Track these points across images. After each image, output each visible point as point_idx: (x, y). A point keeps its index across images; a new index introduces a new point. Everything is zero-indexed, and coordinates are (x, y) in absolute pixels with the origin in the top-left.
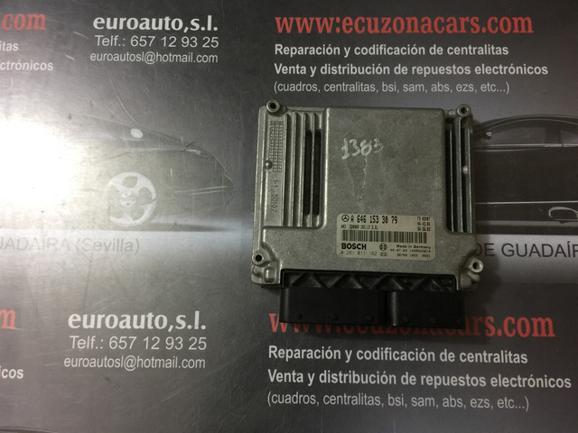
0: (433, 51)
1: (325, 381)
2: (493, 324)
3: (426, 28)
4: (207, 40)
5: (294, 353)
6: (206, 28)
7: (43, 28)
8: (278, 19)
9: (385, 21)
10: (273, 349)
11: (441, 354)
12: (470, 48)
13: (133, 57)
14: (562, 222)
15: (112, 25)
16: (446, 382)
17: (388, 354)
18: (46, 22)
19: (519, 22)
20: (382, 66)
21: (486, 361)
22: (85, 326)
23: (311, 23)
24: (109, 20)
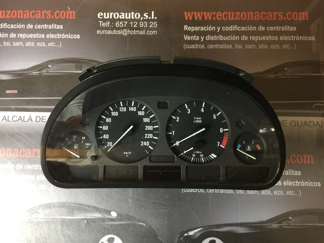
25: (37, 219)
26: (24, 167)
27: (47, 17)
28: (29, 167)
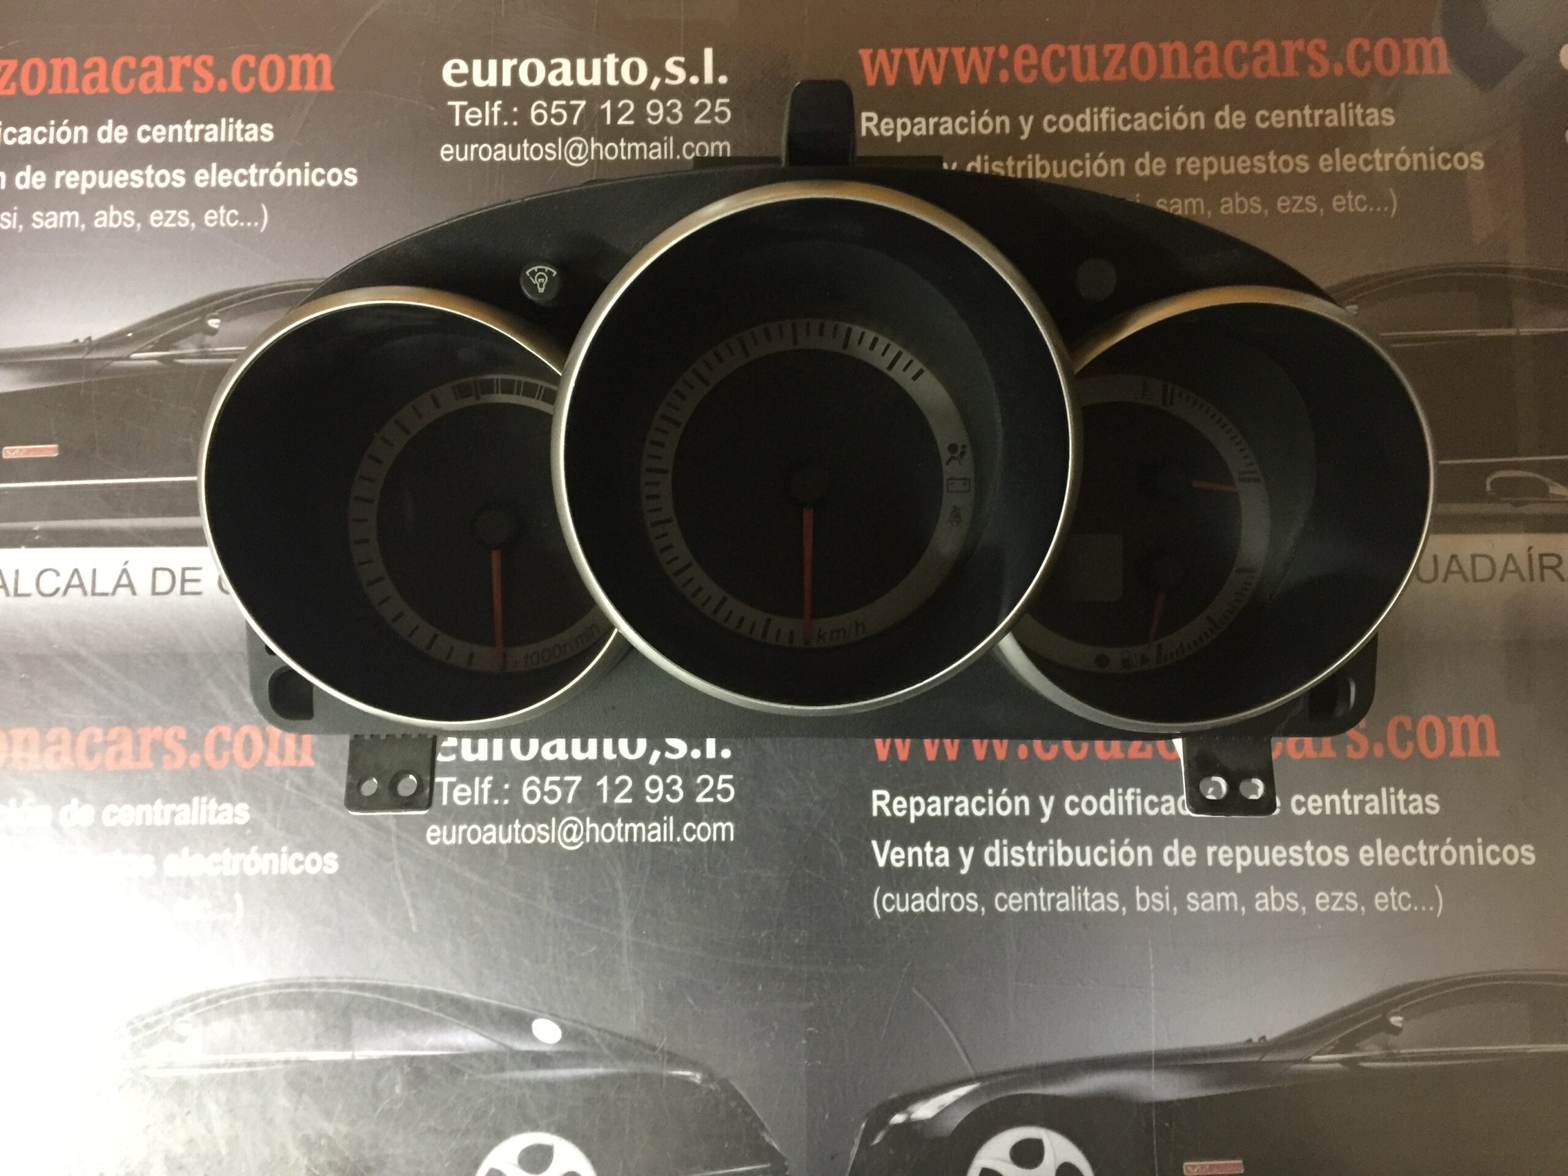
1: (997, 863)
3: (1206, 67)
4: (704, 106)
5: (927, 804)
6: (702, 77)
9: (1112, 52)
10: (881, 798)
14: (1517, 504)
16: (1262, 858)
17: (1134, 803)
21: (1348, 812)
23: (942, 62)
25: (169, 1066)
26: (98, 816)
27: (197, 88)
28: (128, 815)
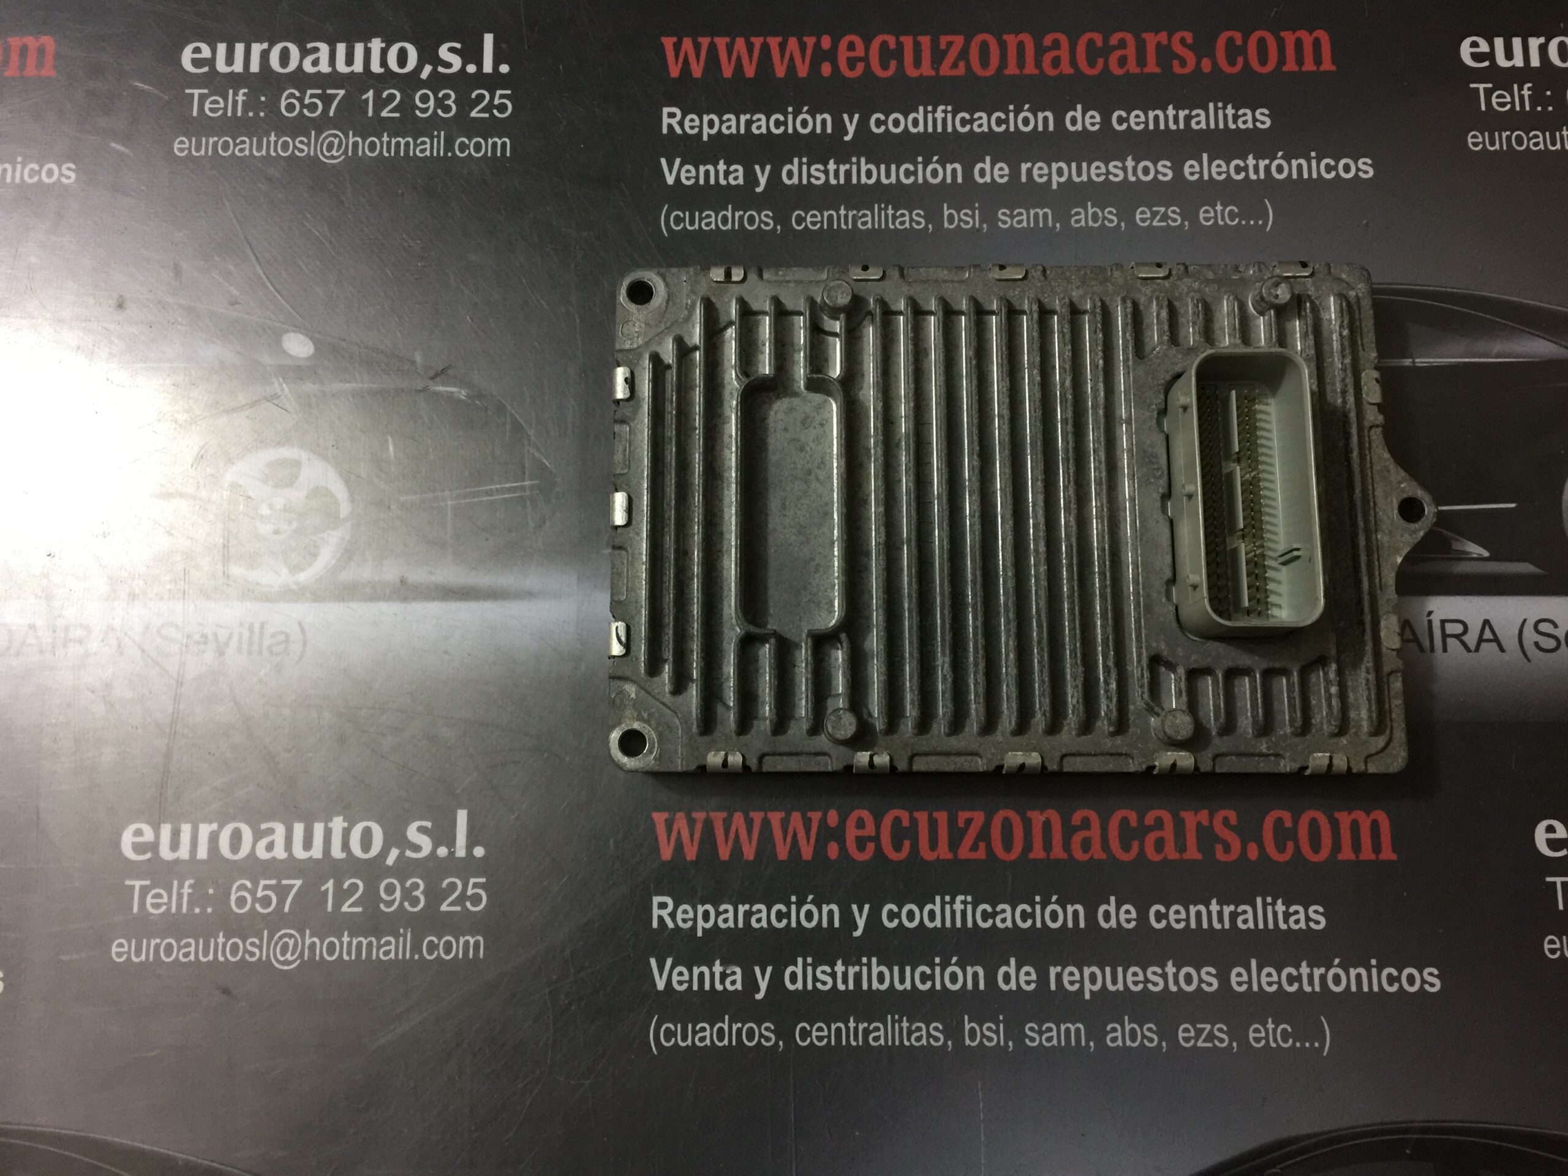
0: (1074, 121)
2: (1232, 828)
7: (48, 71)
8: (668, 42)
11: (1102, 909)
12: (1171, 111)
13: (285, 146)
15: (230, 61)
18: (58, 56)
19: (1299, 44)
20: (942, 163)
22: (166, 853)
24: (222, 48)
